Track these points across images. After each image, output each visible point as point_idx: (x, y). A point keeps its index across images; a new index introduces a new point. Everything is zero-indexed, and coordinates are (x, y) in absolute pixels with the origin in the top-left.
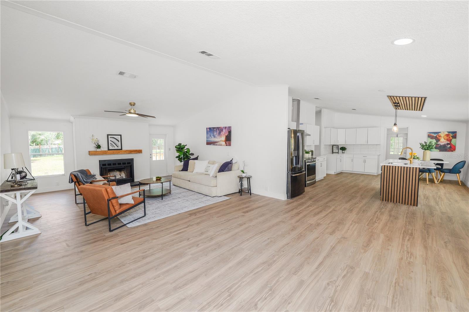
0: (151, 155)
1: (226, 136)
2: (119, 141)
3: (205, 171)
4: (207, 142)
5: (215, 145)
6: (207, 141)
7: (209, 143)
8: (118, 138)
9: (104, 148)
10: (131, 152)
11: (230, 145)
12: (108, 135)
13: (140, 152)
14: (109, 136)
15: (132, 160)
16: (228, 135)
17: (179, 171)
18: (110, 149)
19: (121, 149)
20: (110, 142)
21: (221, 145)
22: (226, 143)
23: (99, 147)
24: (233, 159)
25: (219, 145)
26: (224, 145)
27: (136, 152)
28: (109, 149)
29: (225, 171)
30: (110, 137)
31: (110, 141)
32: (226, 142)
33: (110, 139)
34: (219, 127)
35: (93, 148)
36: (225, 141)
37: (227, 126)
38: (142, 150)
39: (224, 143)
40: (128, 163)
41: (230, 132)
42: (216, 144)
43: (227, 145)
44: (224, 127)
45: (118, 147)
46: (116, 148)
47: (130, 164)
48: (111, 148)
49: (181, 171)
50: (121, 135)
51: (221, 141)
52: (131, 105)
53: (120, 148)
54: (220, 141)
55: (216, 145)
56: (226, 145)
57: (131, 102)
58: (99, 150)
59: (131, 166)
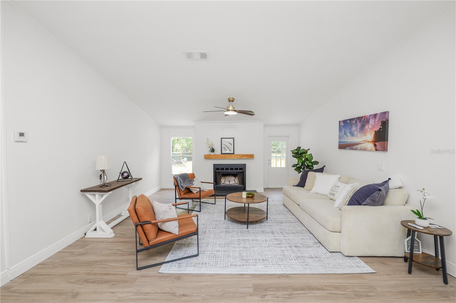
0: (269, 160)
1: (375, 131)
2: (231, 145)
3: (330, 194)
4: (339, 144)
5: (353, 149)
6: (339, 142)
7: (342, 146)
8: (231, 141)
9: (218, 152)
10: (242, 157)
11: (385, 149)
12: (222, 139)
13: (251, 157)
15: (245, 165)
16: (380, 129)
17: (294, 186)
19: (233, 153)
20: (223, 146)
21: (365, 150)
22: (375, 145)
23: (213, 150)
24: (389, 179)
25: (361, 150)
26: (371, 150)
27: (247, 157)
28: (222, 154)
29: (364, 203)
30: (224, 141)
31: (224, 144)
32: (376, 143)
34: (362, 116)
35: (207, 152)
36: (373, 142)
37: (379, 111)
38: (254, 155)
39: (371, 146)
40: (241, 169)
41: (385, 124)
42: (355, 147)
43: (377, 148)
44: (370, 115)
45: (230, 151)
46: (228, 152)
47: (242, 170)
48: (223, 152)
49: (296, 186)
50: (233, 138)
51: (365, 141)
52: (230, 101)
53: (232, 152)
54: (363, 141)
55: (356, 149)
56: (376, 150)
57: (230, 98)
58: (213, 154)
59: (243, 172)
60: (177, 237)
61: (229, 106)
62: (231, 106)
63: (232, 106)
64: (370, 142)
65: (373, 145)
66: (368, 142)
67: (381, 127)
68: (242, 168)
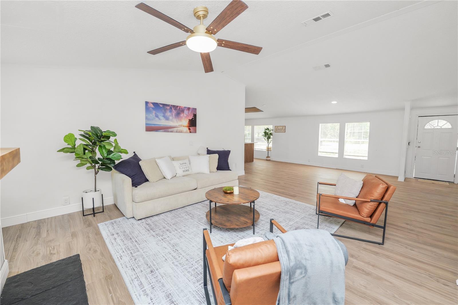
1: (189, 119)
4: (145, 127)
5: (169, 132)
6: (146, 124)
7: (150, 129)
16: (193, 118)
21: (181, 132)
22: (189, 129)
25: (177, 132)
26: (186, 132)
32: (190, 128)
34: (177, 105)
36: (188, 126)
37: (191, 106)
39: (187, 129)
41: (195, 116)
42: (170, 130)
43: (191, 131)
44: (185, 107)
51: (181, 126)
52: (198, 18)
54: (179, 125)
55: (172, 132)
56: (190, 132)
64: (185, 126)
65: (188, 129)
66: (184, 126)
67: (193, 117)
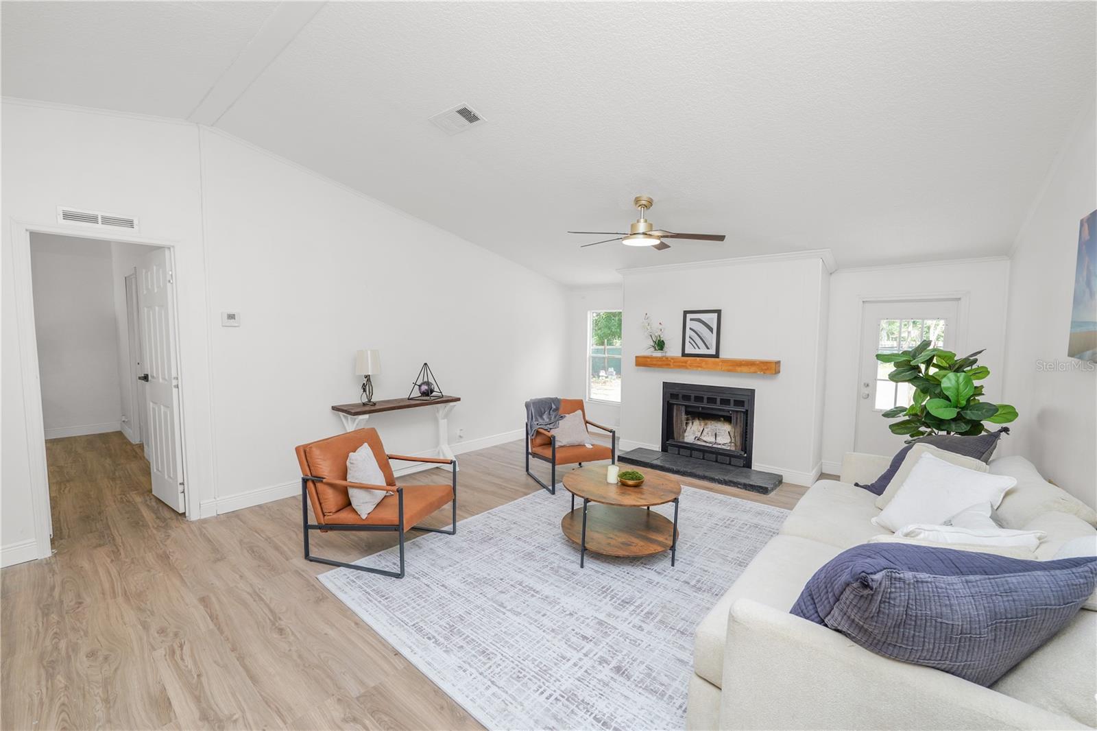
2: (711, 330)
8: (711, 319)
9: (673, 350)
10: (736, 366)
12: (686, 313)
13: (764, 368)
14: (689, 316)
15: (753, 391)
17: (857, 485)
18: (686, 352)
19: (717, 356)
20: (688, 332)
23: (660, 345)
27: (753, 369)
28: (684, 355)
30: (691, 320)
31: (690, 329)
33: (689, 323)
35: (645, 349)
38: (778, 363)
40: (737, 403)
45: (708, 348)
46: (703, 351)
47: (743, 405)
48: (689, 350)
49: (865, 487)
50: (719, 312)
52: (642, 207)
53: (713, 352)
57: (636, 198)
58: (658, 354)
59: (746, 413)
60: (362, 523)
61: (638, 221)
62: (642, 220)
63: (646, 221)
68: (743, 402)
